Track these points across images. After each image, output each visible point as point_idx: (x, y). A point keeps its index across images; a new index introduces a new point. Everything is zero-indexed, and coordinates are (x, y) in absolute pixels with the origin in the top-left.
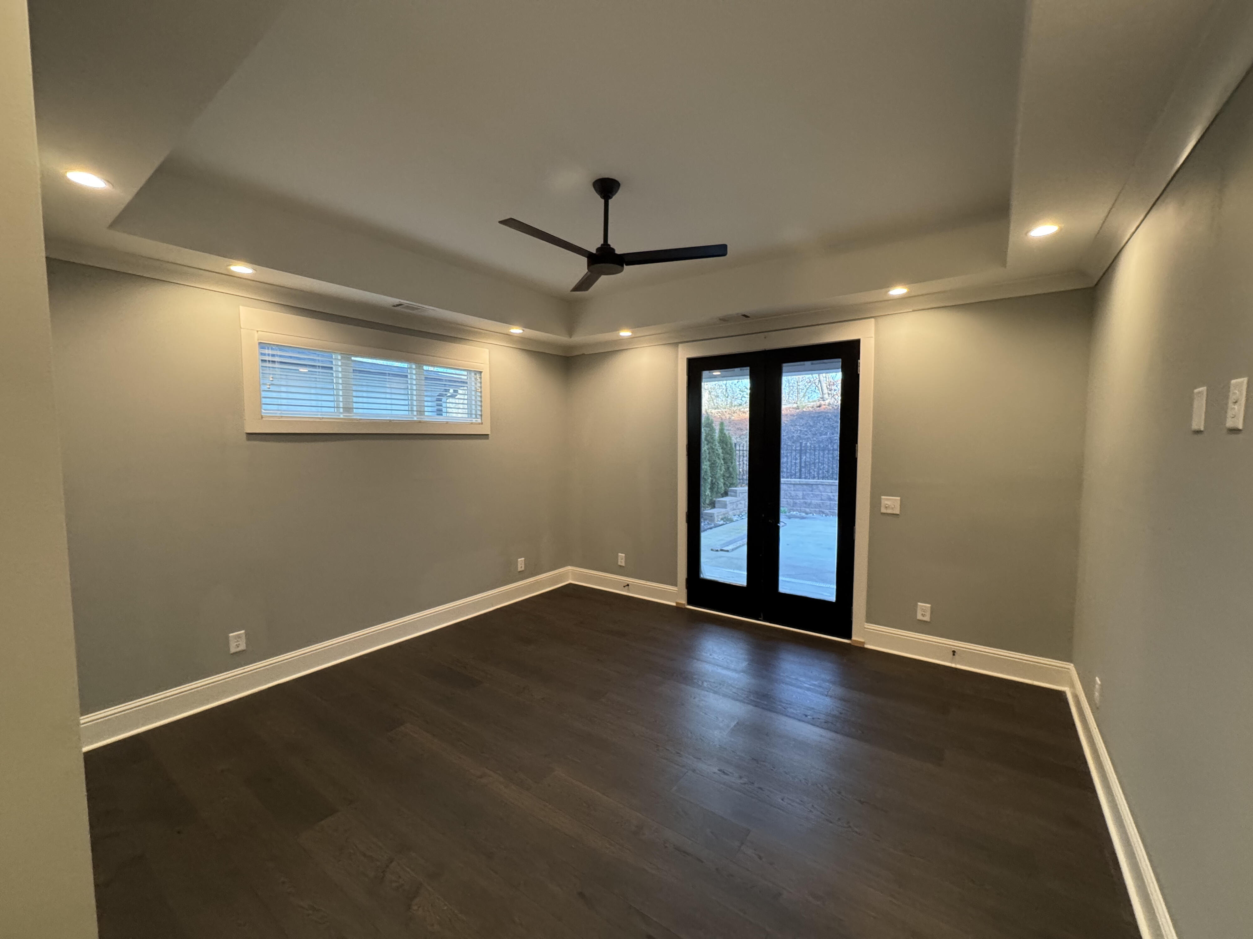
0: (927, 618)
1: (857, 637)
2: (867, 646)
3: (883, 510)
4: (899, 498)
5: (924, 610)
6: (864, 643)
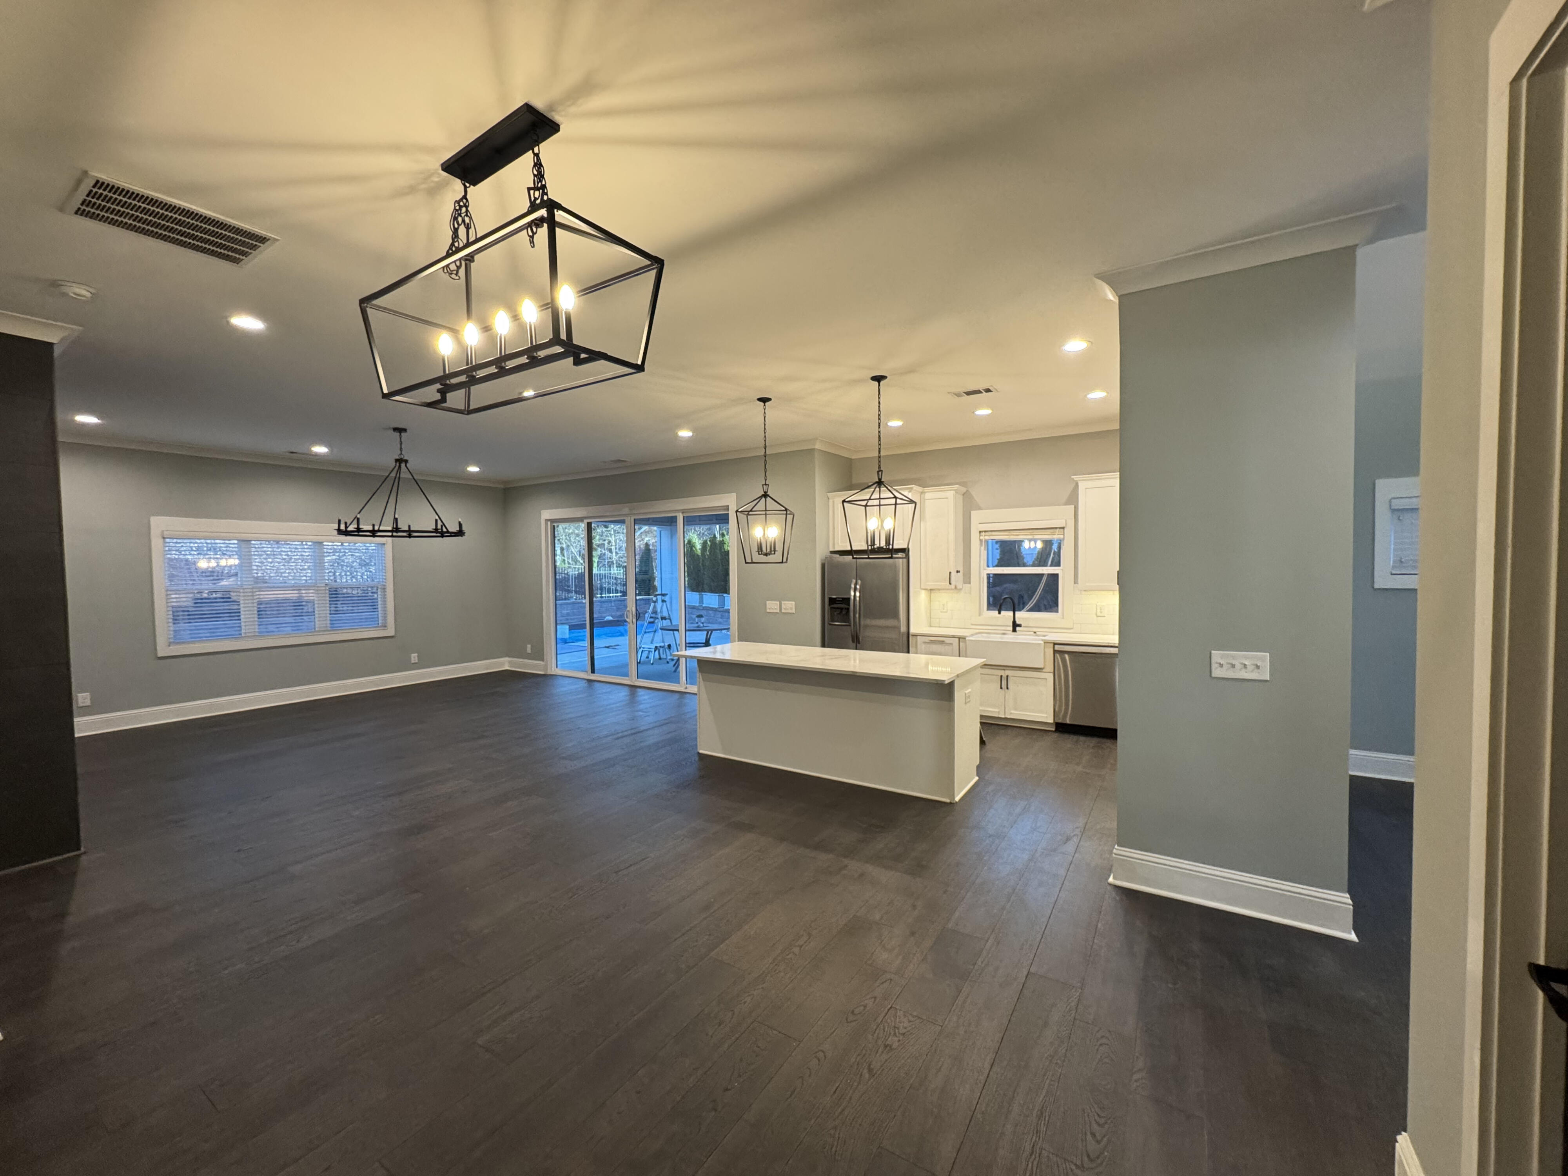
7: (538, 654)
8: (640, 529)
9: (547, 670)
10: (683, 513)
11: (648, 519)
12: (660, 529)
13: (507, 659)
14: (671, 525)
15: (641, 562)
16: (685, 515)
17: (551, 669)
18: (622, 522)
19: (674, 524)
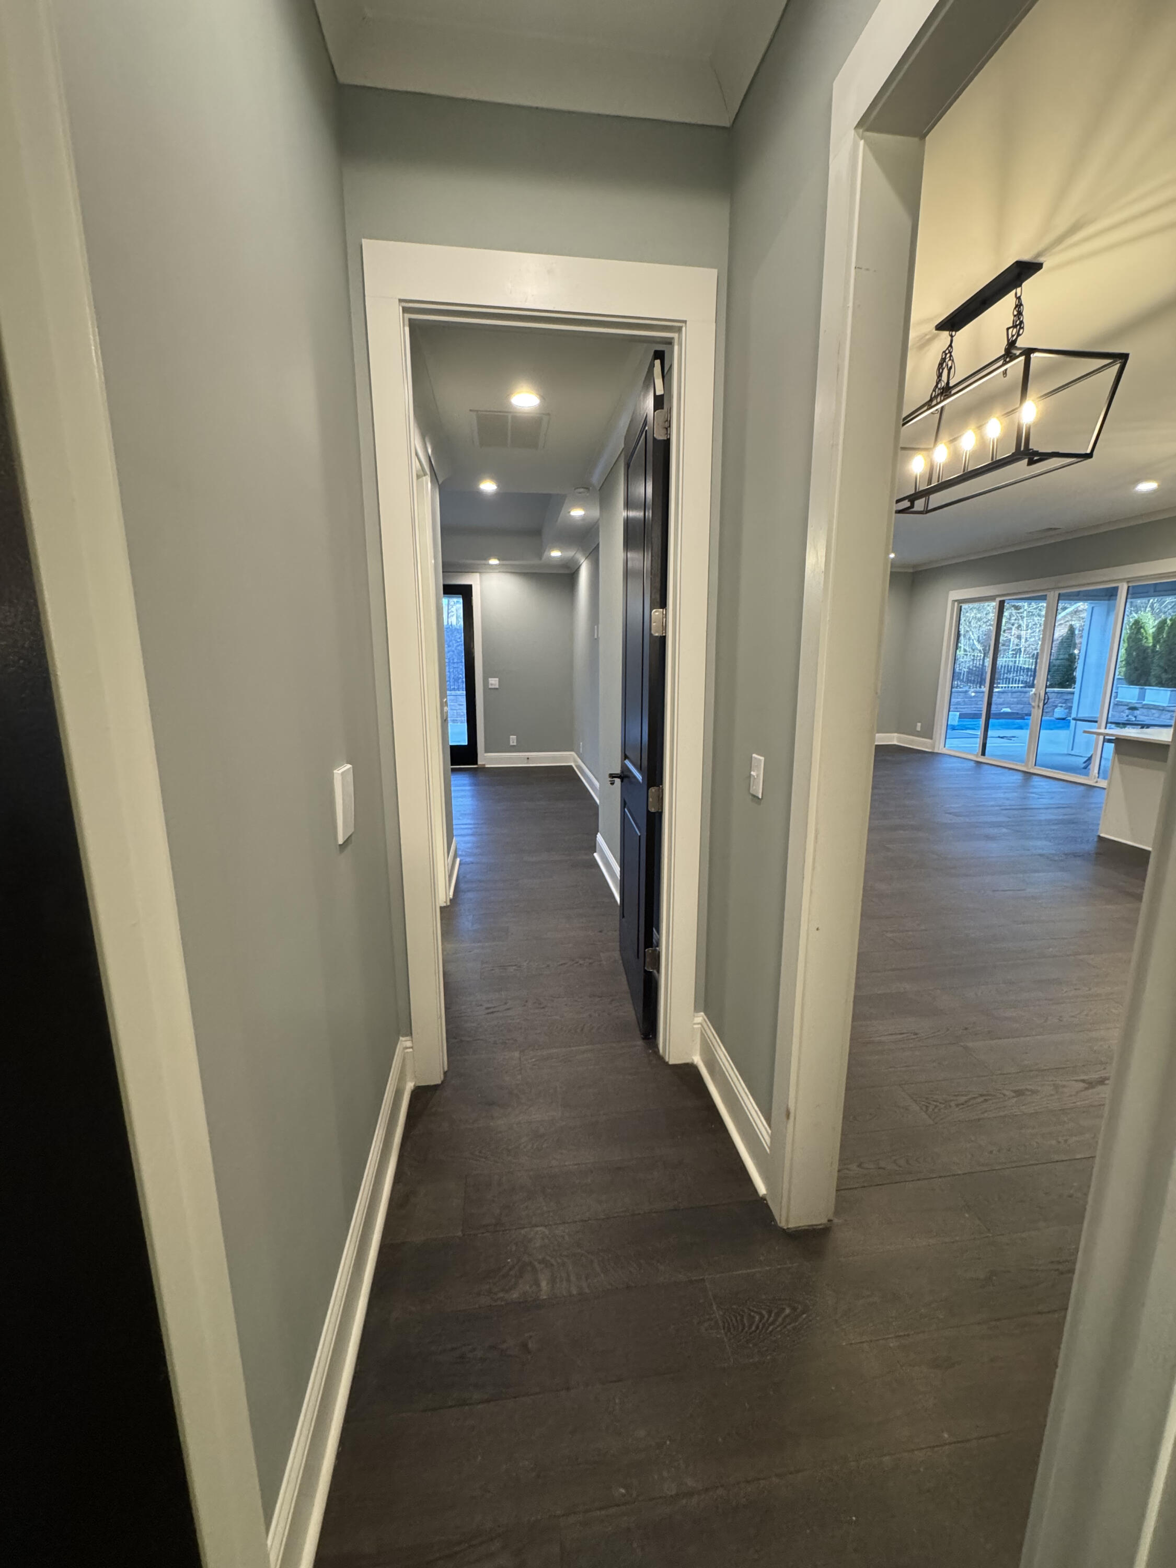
0: (515, 744)
1: (480, 762)
2: (487, 766)
3: (490, 687)
4: (497, 679)
5: (513, 740)
6: (484, 765)
7: (928, 733)
8: (1064, 609)
9: (934, 747)
10: (1128, 582)
11: (1078, 594)
12: (1093, 605)
13: (896, 735)
14: (1109, 600)
15: (1059, 649)
16: (1130, 585)
17: (939, 748)
18: (1043, 598)
19: (1114, 598)
